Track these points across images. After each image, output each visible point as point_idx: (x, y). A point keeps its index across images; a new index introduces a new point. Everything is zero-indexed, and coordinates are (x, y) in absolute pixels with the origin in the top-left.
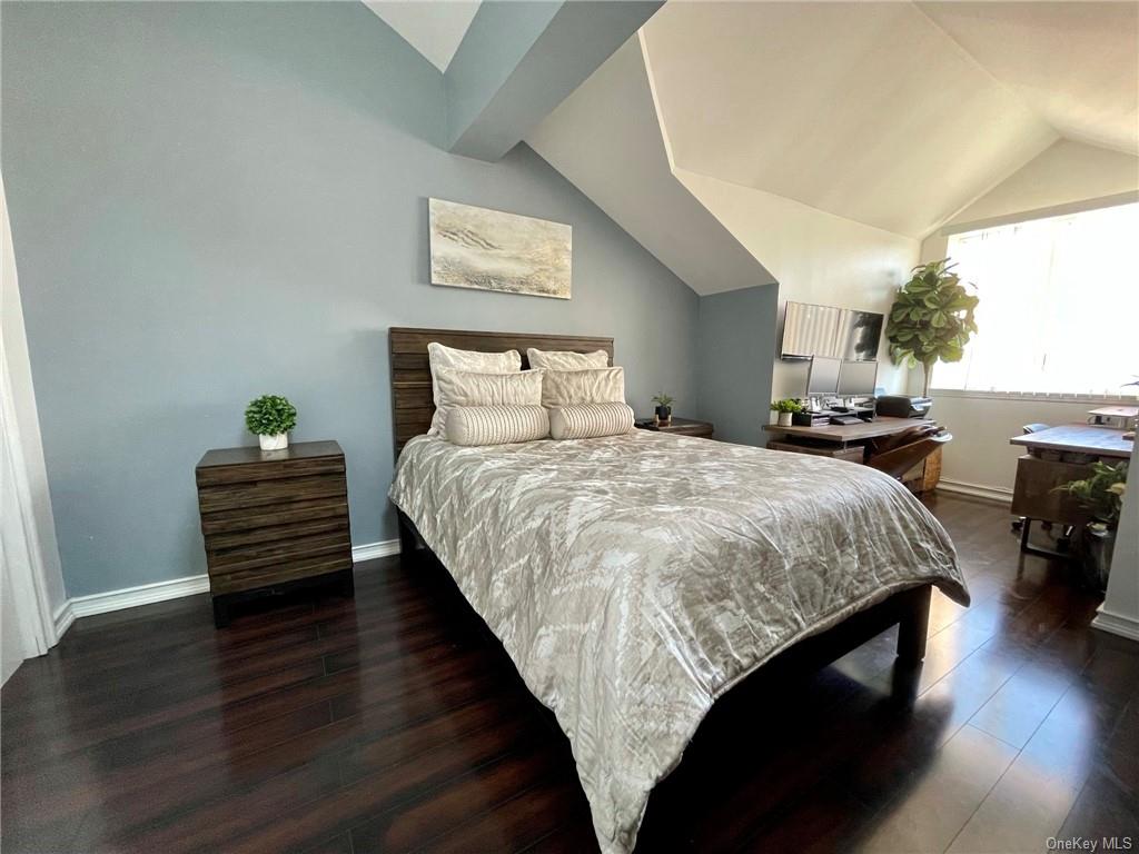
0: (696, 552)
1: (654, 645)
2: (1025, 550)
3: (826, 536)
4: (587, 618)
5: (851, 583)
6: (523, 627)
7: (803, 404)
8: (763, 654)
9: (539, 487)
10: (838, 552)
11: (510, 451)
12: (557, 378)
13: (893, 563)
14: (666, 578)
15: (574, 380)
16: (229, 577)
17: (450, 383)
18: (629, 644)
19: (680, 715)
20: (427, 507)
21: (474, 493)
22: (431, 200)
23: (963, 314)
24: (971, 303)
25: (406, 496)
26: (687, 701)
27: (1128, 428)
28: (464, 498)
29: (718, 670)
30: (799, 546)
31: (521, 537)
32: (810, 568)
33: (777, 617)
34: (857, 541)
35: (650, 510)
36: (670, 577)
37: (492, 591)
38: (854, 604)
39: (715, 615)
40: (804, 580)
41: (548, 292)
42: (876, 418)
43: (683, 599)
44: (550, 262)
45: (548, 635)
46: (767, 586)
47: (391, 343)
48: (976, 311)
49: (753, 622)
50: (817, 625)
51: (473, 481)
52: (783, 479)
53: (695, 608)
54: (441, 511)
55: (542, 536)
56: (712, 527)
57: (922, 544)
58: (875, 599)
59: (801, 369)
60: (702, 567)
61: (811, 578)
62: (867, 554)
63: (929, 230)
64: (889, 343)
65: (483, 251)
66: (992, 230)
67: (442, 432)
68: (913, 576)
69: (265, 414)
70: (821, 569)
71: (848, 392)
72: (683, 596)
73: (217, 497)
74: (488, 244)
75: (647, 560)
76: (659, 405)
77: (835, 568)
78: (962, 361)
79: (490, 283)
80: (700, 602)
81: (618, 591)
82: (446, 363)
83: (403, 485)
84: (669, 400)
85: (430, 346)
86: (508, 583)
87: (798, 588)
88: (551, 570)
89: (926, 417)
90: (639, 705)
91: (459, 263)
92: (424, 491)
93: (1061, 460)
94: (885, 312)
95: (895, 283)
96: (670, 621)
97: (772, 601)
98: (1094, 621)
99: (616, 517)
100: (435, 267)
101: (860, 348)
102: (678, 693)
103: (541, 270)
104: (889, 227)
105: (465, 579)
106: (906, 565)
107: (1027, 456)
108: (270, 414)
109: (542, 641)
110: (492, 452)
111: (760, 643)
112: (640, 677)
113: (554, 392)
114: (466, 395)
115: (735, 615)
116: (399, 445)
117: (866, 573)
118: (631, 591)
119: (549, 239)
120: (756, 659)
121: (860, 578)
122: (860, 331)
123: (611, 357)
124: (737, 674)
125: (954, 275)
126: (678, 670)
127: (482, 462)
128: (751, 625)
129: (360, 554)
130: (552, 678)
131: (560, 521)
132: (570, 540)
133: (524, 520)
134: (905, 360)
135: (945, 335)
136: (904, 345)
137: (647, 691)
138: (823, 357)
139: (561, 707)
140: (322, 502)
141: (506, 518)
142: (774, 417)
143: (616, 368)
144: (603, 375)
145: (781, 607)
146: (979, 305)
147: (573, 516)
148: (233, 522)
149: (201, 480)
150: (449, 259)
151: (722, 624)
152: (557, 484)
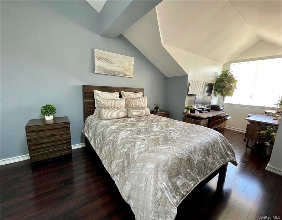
0: (172, 162)
1: (161, 193)
2: (247, 147)
3: (205, 153)
4: (141, 182)
5: (211, 166)
6: (121, 180)
7: (193, 107)
8: (189, 190)
9: (126, 138)
10: (208, 157)
11: (116, 122)
12: (129, 100)
13: (221, 158)
14: (164, 171)
15: (134, 100)
16: (36, 157)
17: (100, 102)
18: (154, 193)
19: (169, 216)
20: (93, 137)
21: (107, 137)
22: (95, 49)
23: (234, 84)
24: (236, 81)
25: (87, 133)
26: (171, 211)
27: (273, 116)
28: (104, 138)
29: (178, 197)
30: (198, 157)
31: (121, 153)
32: (201, 163)
33: (193, 178)
34: (212, 153)
35: (158, 148)
36: (165, 171)
37: (112, 166)
38: (211, 172)
39: (177, 181)
40: (199, 166)
41: (127, 76)
42: (211, 111)
43: (168, 177)
44: (128, 68)
45: (129, 184)
46: (190, 170)
47: (83, 90)
48: (237, 84)
49: (187, 181)
50: (203, 179)
51: (107, 133)
52: (192, 135)
53: (171, 179)
54: (97, 140)
55: (127, 154)
56: (176, 153)
57: (227, 152)
58: (216, 169)
59: (193, 98)
60: (174, 167)
61: (201, 166)
62: (215, 157)
63: (226, 62)
64: (214, 91)
65: (110, 64)
66: (242, 63)
67: (97, 115)
68: (226, 162)
69: (47, 110)
70: (203, 163)
71: (204, 104)
72: (168, 176)
73: (32, 135)
74: (111, 62)
75: (158, 166)
76: (155, 106)
77: (207, 162)
78: (232, 96)
79: (111, 73)
80: (173, 177)
81: (150, 176)
82: (99, 96)
83: (86, 130)
84: (158, 105)
85: (94, 91)
86: (117, 165)
87: (198, 169)
88: (130, 166)
89: (223, 111)
90: (157, 213)
91: (103, 67)
92: (92, 132)
93: (258, 125)
94: (214, 83)
95: (217, 75)
96: (165, 184)
97: (191, 174)
98: (266, 168)
99: (149, 151)
100: (95, 68)
101: (207, 92)
102: (168, 209)
103: (125, 69)
104: (216, 61)
105: (104, 161)
106: (224, 159)
107: (249, 123)
108: (48, 110)
109: (127, 185)
110: (112, 122)
111: (189, 187)
112: (157, 204)
113: (128, 104)
114: (104, 105)
115: (182, 180)
116: (85, 118)
117: (214, 162)
118: (154, 176)
119: (127, 61)
120: (188, 192)
121: (213, 164)
122: (207, 87)
123: (143, 94)
124: (183, 198)
125: (232, 74)
126: (168, 201)
127: (109, 127)
128: (186, 182)
129: (74, 147)
130: (130, 196)
131: (133, 151)
132: (136, 157)
133: (122, 148)
134: (218, 95)
135: (229, 90)
136: (218, 92)
137: (159, 209)
138: (198, 95)
139: (132, 205)
140: (63, 135)
141: (116, 146)
142: (185, 110)
143: (145, 97)
144: (141, 99)
145: (193, 175)
146: (237, 82)
147: (136, 150)
148: (37, 142)
149: (26, 130)
150: (100, 66)
151: (179, 183)
152: (131, 137)
